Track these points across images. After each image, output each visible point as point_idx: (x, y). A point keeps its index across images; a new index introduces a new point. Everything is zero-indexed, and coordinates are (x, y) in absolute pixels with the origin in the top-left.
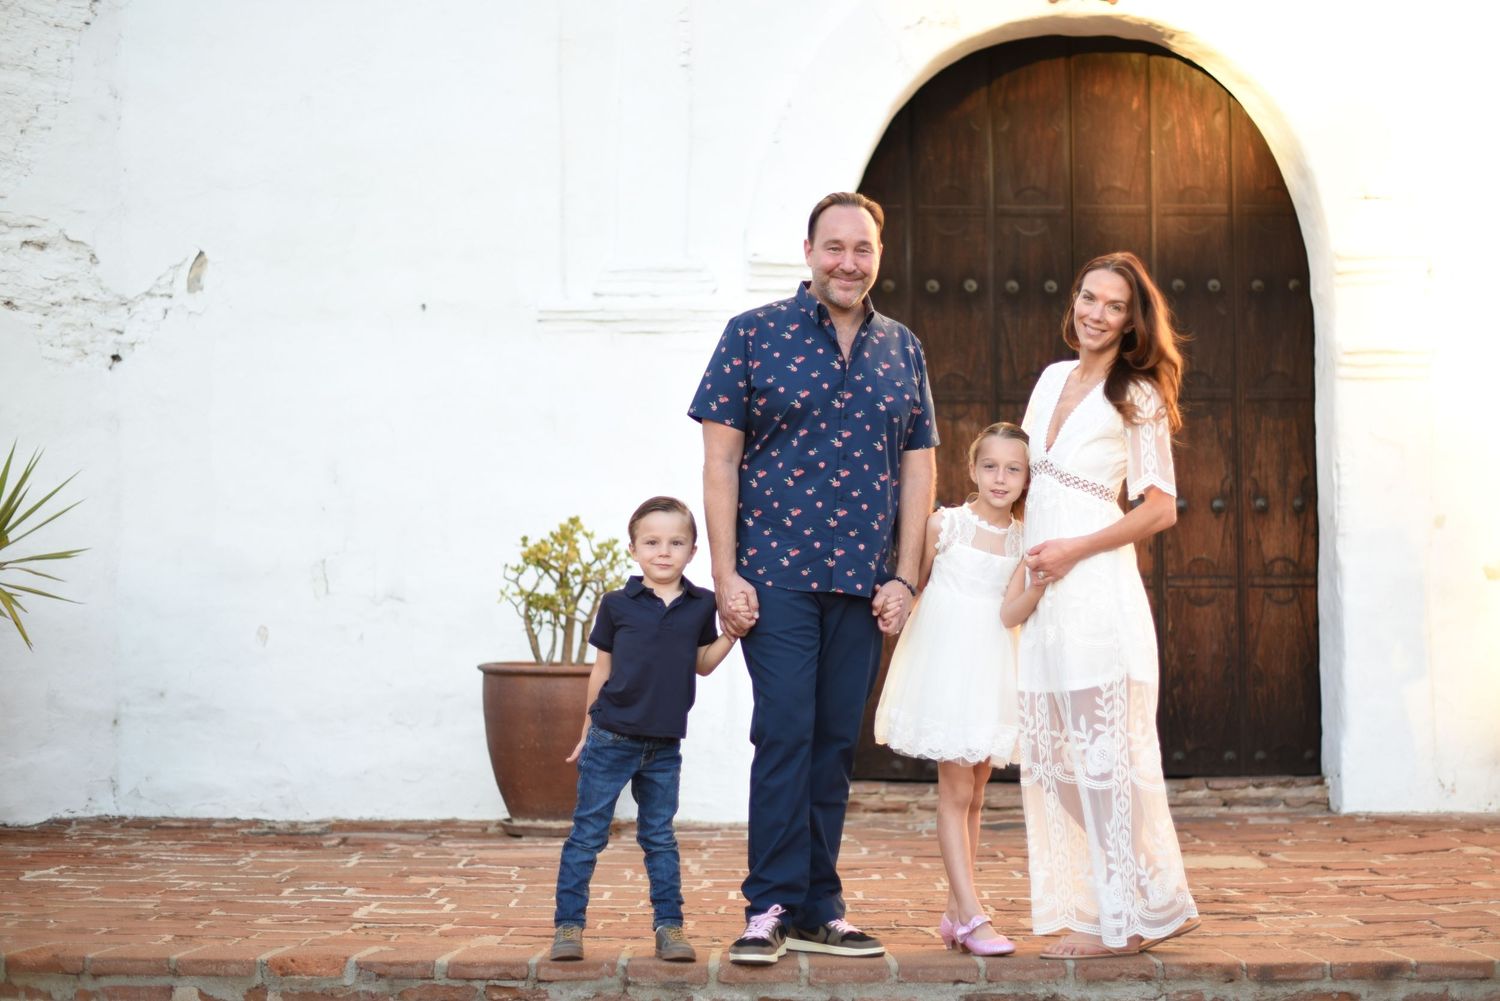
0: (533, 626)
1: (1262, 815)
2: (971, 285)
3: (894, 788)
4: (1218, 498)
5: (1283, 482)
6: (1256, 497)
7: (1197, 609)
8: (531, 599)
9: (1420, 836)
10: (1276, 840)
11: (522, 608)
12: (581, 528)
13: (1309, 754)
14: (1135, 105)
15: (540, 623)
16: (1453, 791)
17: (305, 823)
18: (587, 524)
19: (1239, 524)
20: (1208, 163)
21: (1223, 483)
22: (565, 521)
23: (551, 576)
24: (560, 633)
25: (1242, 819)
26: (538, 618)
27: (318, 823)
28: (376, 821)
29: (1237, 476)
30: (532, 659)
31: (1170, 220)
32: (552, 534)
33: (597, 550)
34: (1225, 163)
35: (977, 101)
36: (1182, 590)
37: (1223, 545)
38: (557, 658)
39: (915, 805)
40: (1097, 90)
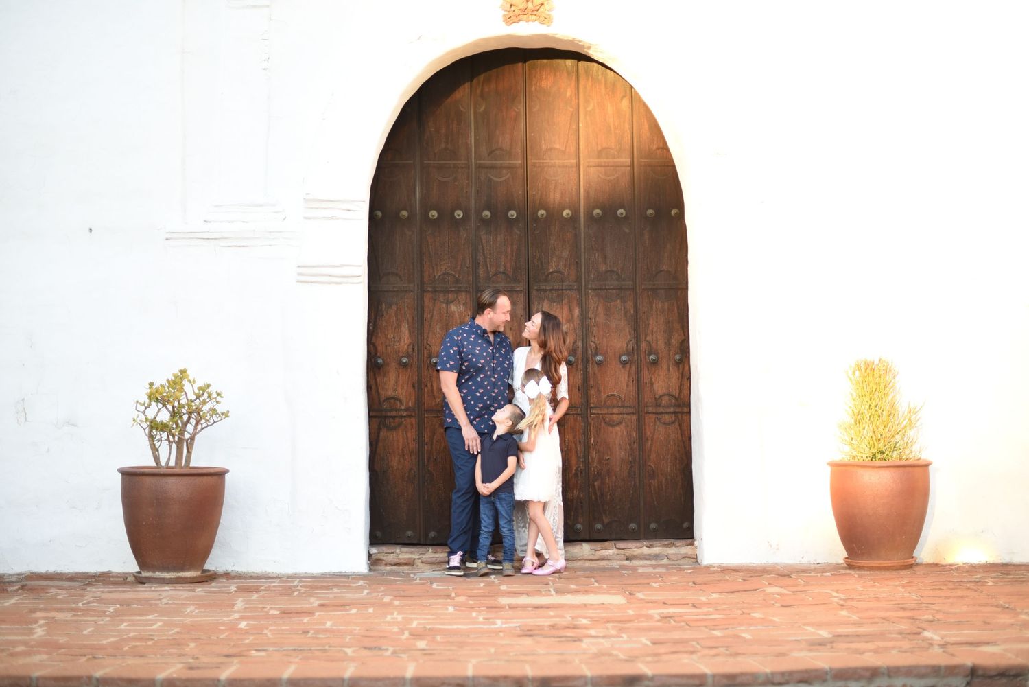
0: (155, 442)
1: (651, 566)
2: (459, 214)
3: (405, 549)
4: (624, 355)
5: (668, 344)
6: (650, 354)
7: (611, 428)
8: (153, 424)
9: (745, 580)
10: (649, 584)
11: (147, 430)
12: (188, 376)
13: (686, 525)
14: (568, 94)
15: (160, 440)
16: (778, 549)
17: (10, 575)
18: (191, 374)
19: (638, 371)
20: (618, 132)
21: (627, 344)
22: (176, 372)
23: (167, 409)
24: (174, 446)
25: (634, 569)
26: (158, 437)
27: (18, 575)
28: (57, 573)
29: (637, 338)
30: (154, 464)
31: (592, 170)
32: (168, 381)
33: (197, 391)
34: (629, 131)
35: (463, 93)
36: (601, 416)
37: (627, 386)
38: (172, 463)
39: (420, 561)
40: (543, 84)
